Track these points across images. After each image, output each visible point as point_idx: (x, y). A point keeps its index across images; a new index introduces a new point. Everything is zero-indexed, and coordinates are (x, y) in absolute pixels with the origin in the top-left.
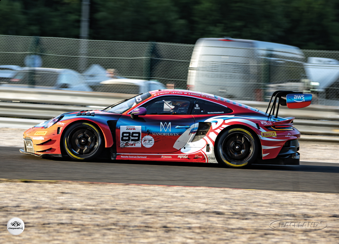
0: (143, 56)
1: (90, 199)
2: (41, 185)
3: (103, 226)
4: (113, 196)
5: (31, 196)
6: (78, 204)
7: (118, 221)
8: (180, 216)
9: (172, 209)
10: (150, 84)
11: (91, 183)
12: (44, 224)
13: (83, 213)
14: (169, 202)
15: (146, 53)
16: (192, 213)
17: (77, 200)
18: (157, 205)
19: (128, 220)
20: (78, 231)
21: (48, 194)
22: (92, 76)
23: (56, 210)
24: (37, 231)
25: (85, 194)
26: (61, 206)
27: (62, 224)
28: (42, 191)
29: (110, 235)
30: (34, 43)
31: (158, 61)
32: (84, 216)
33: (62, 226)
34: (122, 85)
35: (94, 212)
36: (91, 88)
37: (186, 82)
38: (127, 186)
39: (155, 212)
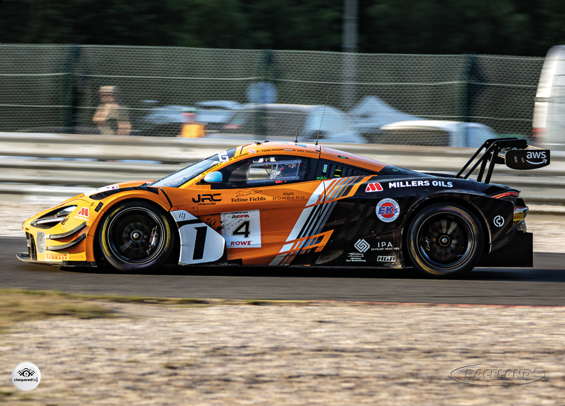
0: (455, 80)
1: (369, 331)
2: (282, 308)
3: (393, 379)
4: (409, 325)
5: (266, 328)
6: (349, 342)
7: (419, 370)
8: (527, 358)
9: (514, 347)
10: (468, 128)
11: (369, 304)
12: (290, 377)
13: (357, 356)
14: (507, 335)
15: (460, 75)
16: (549, 352)
17: (347, 333)
18: (488, 340)
19: (436, 367)
20: (351, 389)
21: (296, 325)
22: (364, 116)
23: (311, 353)
24: (278, 390)
25: (359, 323)
26: (319, 345)
27: (322, 376)
28: (285, 319)
29: (406, 393)
30: (262, 60)
31: (481, 88)
32: (361, 363)
33: (321, 380)
34: (419, 131)
35: (377, 354)
36: (365, 138)
37: (531, 123)
38: (433, 308)
39: (484, 352)
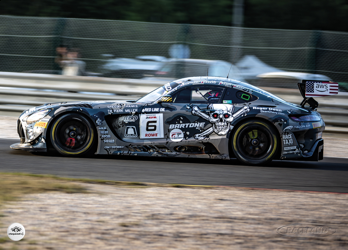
0: (305, 46)
1: (252, 207)
2: (195, 190)
3: (268, 238)
4: (278, 204)
5: (185, 202)
6: (239, 213)
9: (346, 220)
12: (202, 234)
13: (245, 222)
14: (342, 212)
15: (311, 43)
17: (237, 207)
20: (240, 243)
21: (204, 201)
23: (215, 219)
24: (193, 243)
25: (244, 201)
26: (220, 215)
27: (221, 234)
28: (197, 197)
29: (277, 247)
30: (183, 31)
31: (323, 52)
32: (247, 226)
33: (220, 237)
35: (257, 222)
38: (292, 193)
39: (327, 223)
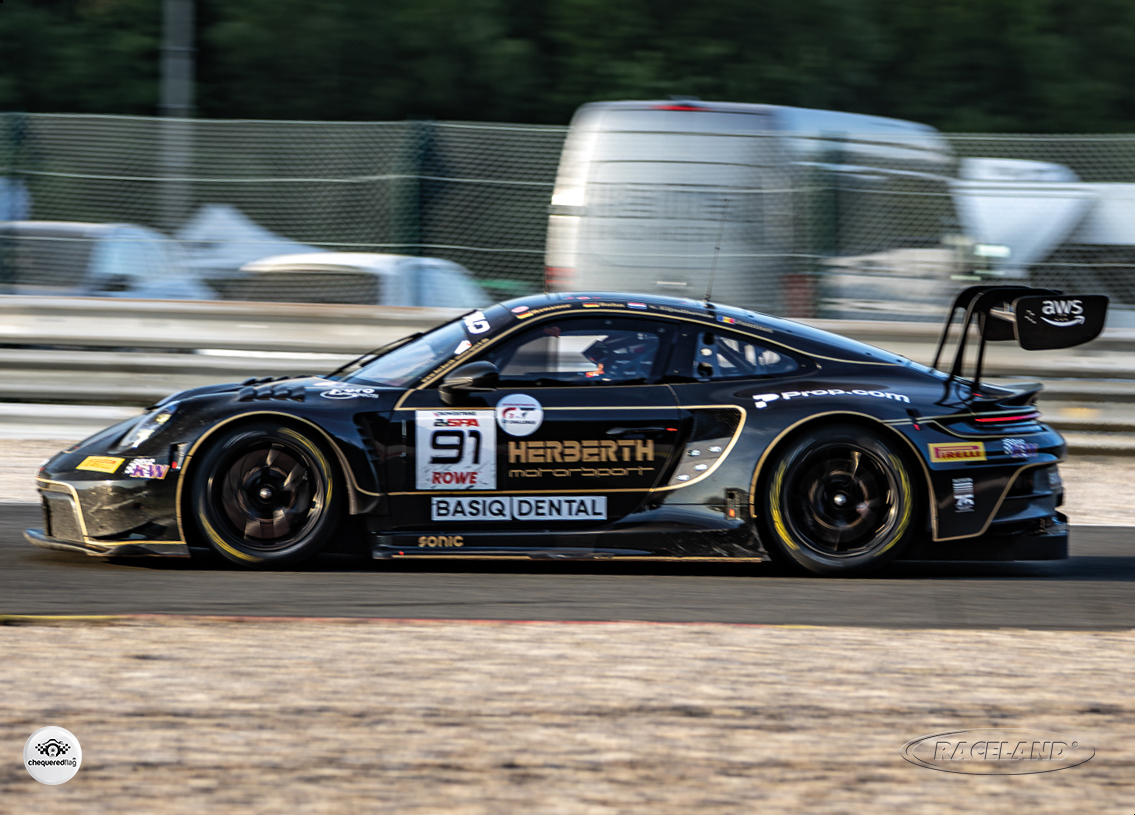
0: (389, 170)
1: (240, 675)
2: (60, 631)
3: (292, 770)
4: (318, 663)
5: (31, 670)
6: (200, 696)
7: (343, 751)
8: (559, 726)
9: (528, 704)
10: (420, 268)
11: (236, 622)
12: (86, 769)
13: (218, 725)
14: (511, 678)
15: (404, 162)
16: (600, 713)
17: (193, 679)
18: (475, 690)
19: (377, 746)
20: (207, 790)
21: (91, 664)
22: (208, 246)
23: (125, 720)
26: (140, 704)
27: (147, 765)
28: (68, 653)
29: (319, 797)
30: (7, 134)
31: (442, 187)
32: (225, 737)
33: (143, 773)
35: (257, 721)
36: (211, 289)
37: (543, 258)
38: (361, 628)
39: (471, 714)
